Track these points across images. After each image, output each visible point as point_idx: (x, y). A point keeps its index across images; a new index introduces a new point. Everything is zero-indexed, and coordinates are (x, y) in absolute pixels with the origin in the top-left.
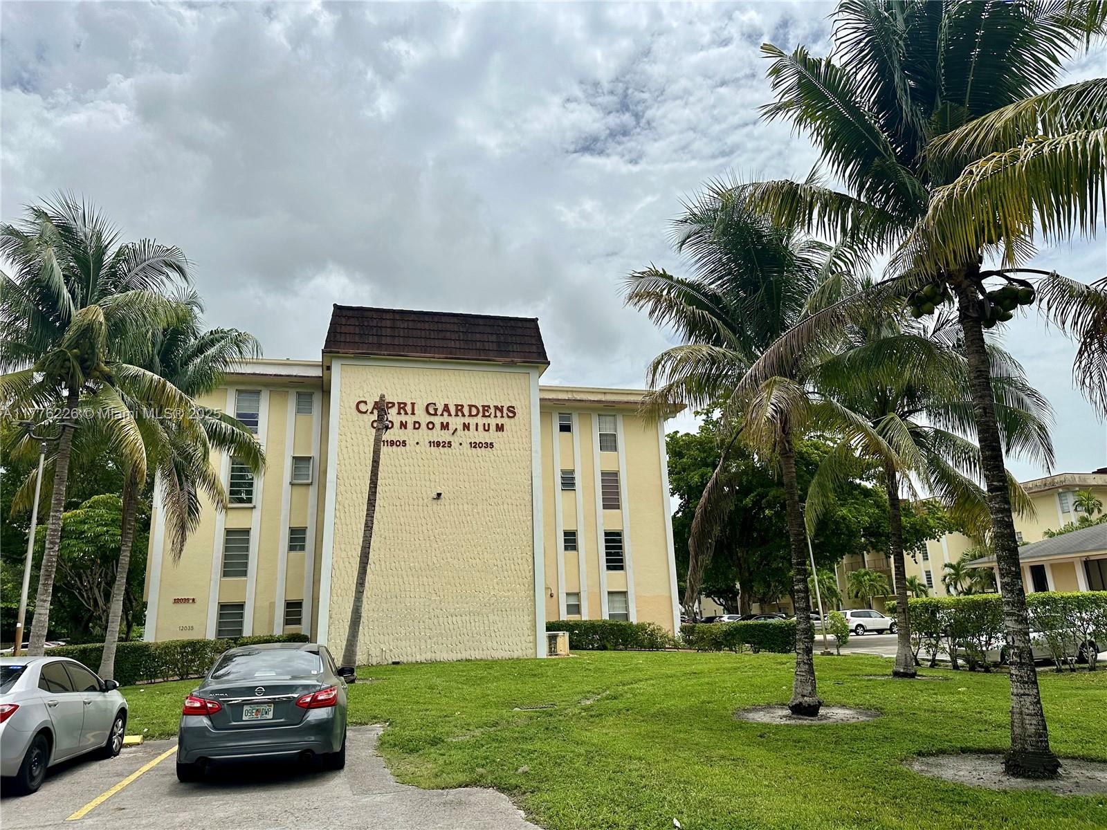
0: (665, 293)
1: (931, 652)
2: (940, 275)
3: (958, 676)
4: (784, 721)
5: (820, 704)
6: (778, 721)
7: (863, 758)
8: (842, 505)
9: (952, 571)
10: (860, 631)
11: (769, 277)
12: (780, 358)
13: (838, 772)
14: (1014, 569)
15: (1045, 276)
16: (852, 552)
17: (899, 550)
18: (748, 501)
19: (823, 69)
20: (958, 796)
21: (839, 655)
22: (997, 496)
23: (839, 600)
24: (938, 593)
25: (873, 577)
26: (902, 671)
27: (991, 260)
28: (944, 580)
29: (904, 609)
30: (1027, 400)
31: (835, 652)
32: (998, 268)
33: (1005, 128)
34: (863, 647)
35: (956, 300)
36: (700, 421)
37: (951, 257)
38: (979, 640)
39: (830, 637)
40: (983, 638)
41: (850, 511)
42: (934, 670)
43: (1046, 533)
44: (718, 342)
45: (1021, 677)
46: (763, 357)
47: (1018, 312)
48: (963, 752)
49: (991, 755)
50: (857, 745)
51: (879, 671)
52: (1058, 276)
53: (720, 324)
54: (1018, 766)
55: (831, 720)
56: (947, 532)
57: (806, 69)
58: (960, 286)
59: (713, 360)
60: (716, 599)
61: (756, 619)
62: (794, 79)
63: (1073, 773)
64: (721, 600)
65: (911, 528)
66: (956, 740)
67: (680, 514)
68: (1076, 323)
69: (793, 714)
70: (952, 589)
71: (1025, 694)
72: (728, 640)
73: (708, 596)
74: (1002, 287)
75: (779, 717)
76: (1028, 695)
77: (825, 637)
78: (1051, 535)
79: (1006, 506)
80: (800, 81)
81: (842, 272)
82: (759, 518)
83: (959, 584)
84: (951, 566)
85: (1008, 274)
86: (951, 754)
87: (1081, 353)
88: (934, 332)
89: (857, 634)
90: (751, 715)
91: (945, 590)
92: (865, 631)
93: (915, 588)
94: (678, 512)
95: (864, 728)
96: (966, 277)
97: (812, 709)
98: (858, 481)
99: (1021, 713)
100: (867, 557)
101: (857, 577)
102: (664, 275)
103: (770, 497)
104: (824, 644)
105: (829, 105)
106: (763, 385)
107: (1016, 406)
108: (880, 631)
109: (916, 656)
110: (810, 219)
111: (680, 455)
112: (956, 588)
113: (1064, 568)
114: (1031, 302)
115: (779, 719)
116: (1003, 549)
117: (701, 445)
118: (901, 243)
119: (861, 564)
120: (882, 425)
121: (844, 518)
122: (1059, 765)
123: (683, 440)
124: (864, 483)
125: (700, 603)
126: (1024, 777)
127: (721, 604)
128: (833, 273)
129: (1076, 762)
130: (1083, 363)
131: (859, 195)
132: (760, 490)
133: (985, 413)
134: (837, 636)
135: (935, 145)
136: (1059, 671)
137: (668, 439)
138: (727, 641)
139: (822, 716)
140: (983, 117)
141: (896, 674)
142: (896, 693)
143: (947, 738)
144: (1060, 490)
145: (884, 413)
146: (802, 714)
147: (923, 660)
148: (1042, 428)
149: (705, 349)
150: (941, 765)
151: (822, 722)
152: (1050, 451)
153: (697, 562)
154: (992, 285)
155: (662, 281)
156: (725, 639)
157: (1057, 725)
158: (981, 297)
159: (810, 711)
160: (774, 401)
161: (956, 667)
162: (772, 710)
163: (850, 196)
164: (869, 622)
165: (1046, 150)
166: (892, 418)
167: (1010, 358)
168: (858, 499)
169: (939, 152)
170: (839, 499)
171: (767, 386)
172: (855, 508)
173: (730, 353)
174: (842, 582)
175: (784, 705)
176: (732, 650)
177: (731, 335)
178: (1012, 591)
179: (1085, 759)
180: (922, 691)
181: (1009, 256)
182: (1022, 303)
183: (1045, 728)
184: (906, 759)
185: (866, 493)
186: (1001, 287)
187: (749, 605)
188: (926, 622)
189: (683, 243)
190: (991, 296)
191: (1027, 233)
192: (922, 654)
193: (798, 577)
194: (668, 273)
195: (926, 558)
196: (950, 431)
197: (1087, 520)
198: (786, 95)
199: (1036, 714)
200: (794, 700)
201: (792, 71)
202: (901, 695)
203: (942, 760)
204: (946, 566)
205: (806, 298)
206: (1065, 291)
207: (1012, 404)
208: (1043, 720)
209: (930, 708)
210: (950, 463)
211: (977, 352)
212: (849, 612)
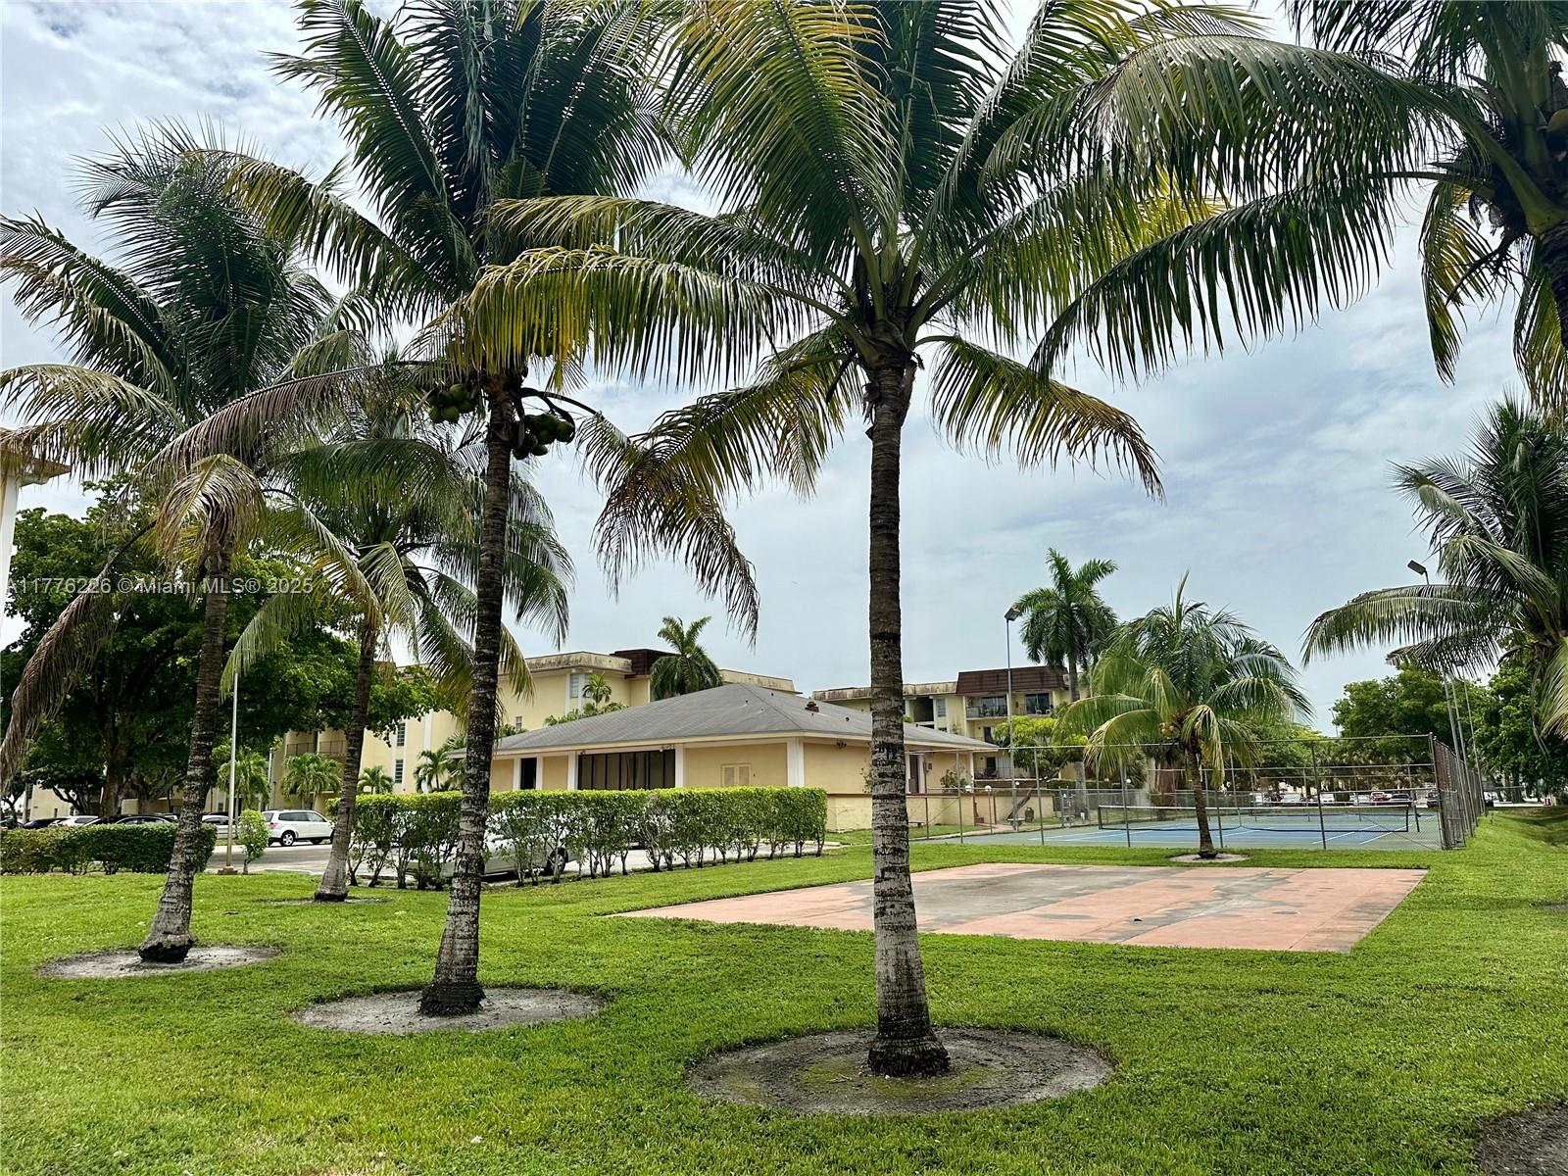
0: (58, 271)
1: (375, 867)
2: (473, 374)
3: (400, 897)
4: (126, 973)
5: (191, 944)
6: (115, 974)
7: (235, 1013)
8: (298, 661)
9: (430, 761)
10: (288, 839)
11: (245, 302)
12: (234, 430)
13: (192, 1036)
14: (483, 758)
15: (592, 415)
16: (299, 729)
17: (358, 729)
18: (151, 639)
19: (379, 36)
20: (352, 1049)
21: (245, 873)
22: (484, 666)
23: (266, 797)
24: (406, 791)
25: (323, 765)
26: (328, 892)
27: (537, 375)
28: (417, 772)
29: (348, 809)
30: (552, 556)
31: (240, 869)
32: (542, 388)
33: (580, 222)
34: (284, 862)
35: (489, 414)
36: (93, 498)
37: (490, 356)
38: (437, 849)
39: (237, 849)
40: (442, 848)
41: (307, 670)
42: (372, 890)
43: (547, 720)
44: (137, 379)
45: (463, 891)
46: (211, 420)
47: (555, 448)
48: (376, 993)
49: (410, 993)
50: (230, 997)
51: (297, 893)
52: (603, 418)
53: (147, 351)
54: (437, 1001)
55: (203, 966)
56: (431, 710)
57: (355, 23)
58: (496, 397)
59: (120, 406)
60: (62, 791)
61: (125, 822)
62: (334, 31)
63: (496, 1002)
64: (71, 793)
65: (386, 700)
66: (372, 978)
67: (20, 648)
68: (610, 479)
69: (143, 961)
70: (424, 785)
71: (462, 913)
72: (66, 855)
73: (45, 786)
74: (542, 413)
75: (120, 967)
76: (466, 913)
77: (229, 849)
78: (552, 722)
79: (492, 680)
80: (343, 37)
81: (354, 332)
82: (165, 667)
83: (434, 779)
84: (429, 755)
85: (551, 399)
86: (359, 996)
87: (605, 513)
88: (462, 445)
89: (283, 845)
90: (69, 969)
91: (415, 786)
92: (295, 840)
93: (377, 783)
94: (15, 645)
95: (250, 973)
96: (506, 388)
97: (176, 952)
98: (328, 629)
99: (453, 937)
100: (321, 737)
101: (298, 764)
102: (59, 240)
103: (190, 636)
104: (226, 858)
105: (375, 92)
106: (198, 463)
107: (540, 563)
108: (316, 841)
109: (353, 873)
110: (321, 240)
111: (42, 549)
112: (429, 783)
113: (557, 762)
114: (569, 441)
115: (118, 971)
116: (477, 732)
117: (84, 539)
118: (435, 318)
119: (311, 746)
120: (370, 555)
121: (296, 679)
122: (483, 996)
123: (52, 525)
124: (336, 634)
125: (29, 797)
126: (440, 1015)
127: (70, 800)
128: (341, 327)
129: (503, 991)
130: (605, 526)
131: (395, 233)
132: (175, 624)
133: (493, 561)
134: (249, 847)
135: (500, 208)
136: (520, 885)
137: (20, 519)
138: (62, 856)
139: (190, 961)
140: (560, 198)
141: (320, 897)
142: (312, 922)
143: (361, 977)
144: (574, 671)
145: (377, 541)
146: (159, 961)
147: (363, 877)
148: (561, 594)
149: (109, 382)
150: (342, 1012)
151: (187, 970)
152: (564, 621)
153: (22, 728)
154: (533, 407)
155: (55, 250)
156: (59, 854)
157: (497, 949)
158: (517, 418)
159: (175, 954)
160: (209, 491)
161: (402, 885)
162: (109, 959)
163: (383, 230)
164: (301, 828)
165: (610, 266)
166: (386, 550)
167: (543, 504)
168: (323, 655)
169: (505, 219)
170: (295, 652)
171: (205, 466)
172: (316, 666)
173: (154, 401)
174: (278, 770)
175: (133, 949)
176: (69, 871)
177: (164, 374)
178: (475, 786)
179: (517, 986)
180: (347, 918)
181: (556, 378)
182: (561, 440)
183: (476, 953)
184: (297, 1009)
185: (337, 647)
186: (540, 413)
187: (117, 800)
188: (377, 827)
189: (104, 204)
190: (528, 421)
191: (578, 354)
192: (364, 870)
193: (197, 757)
194: (68, 239)
195: (401, 743)
196: (458, 581)
197: (593, 708)
198: (318, 48)
199: (470, 937)
200: (148, 940)
201: (333, 17)
202: (318, 924)
203: (346, 1006)
204: (423, 754)
205: (293, 351)
206: (607, 439)
207: (535, 559)
208: (476, 944)
209: (352, 939)
210: (449, 620)
211: (499, 484)
212: (277, 813)
